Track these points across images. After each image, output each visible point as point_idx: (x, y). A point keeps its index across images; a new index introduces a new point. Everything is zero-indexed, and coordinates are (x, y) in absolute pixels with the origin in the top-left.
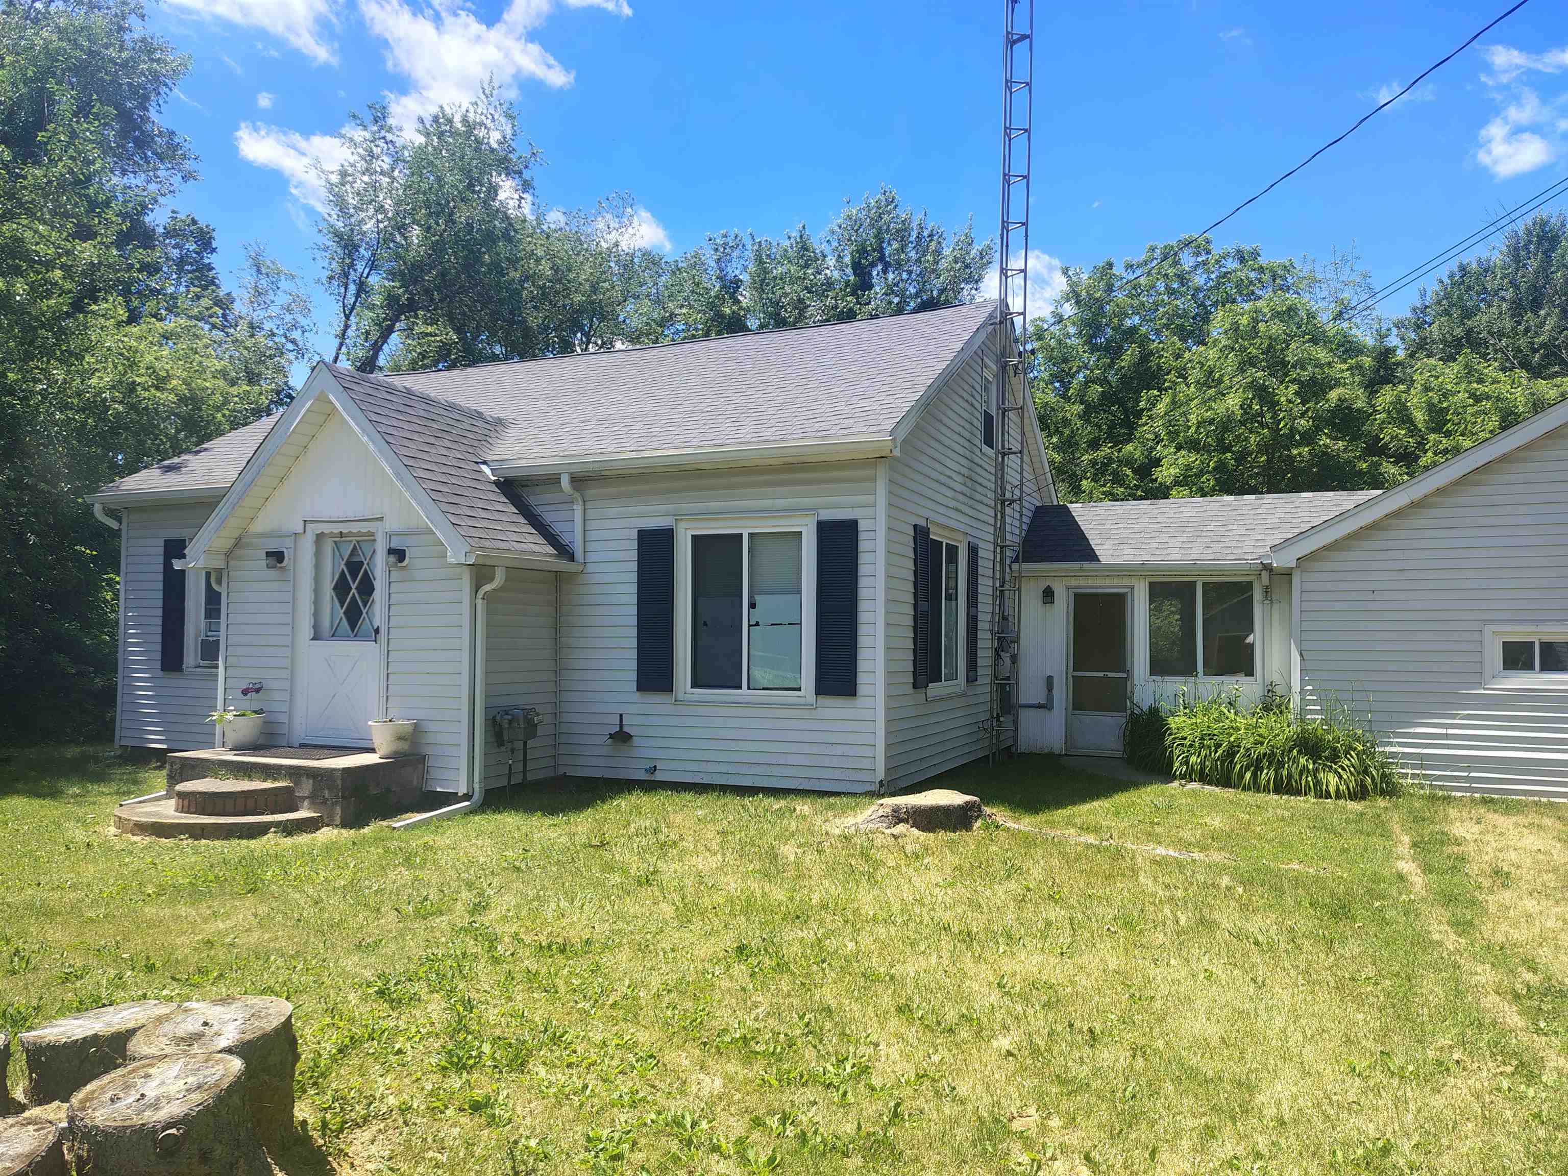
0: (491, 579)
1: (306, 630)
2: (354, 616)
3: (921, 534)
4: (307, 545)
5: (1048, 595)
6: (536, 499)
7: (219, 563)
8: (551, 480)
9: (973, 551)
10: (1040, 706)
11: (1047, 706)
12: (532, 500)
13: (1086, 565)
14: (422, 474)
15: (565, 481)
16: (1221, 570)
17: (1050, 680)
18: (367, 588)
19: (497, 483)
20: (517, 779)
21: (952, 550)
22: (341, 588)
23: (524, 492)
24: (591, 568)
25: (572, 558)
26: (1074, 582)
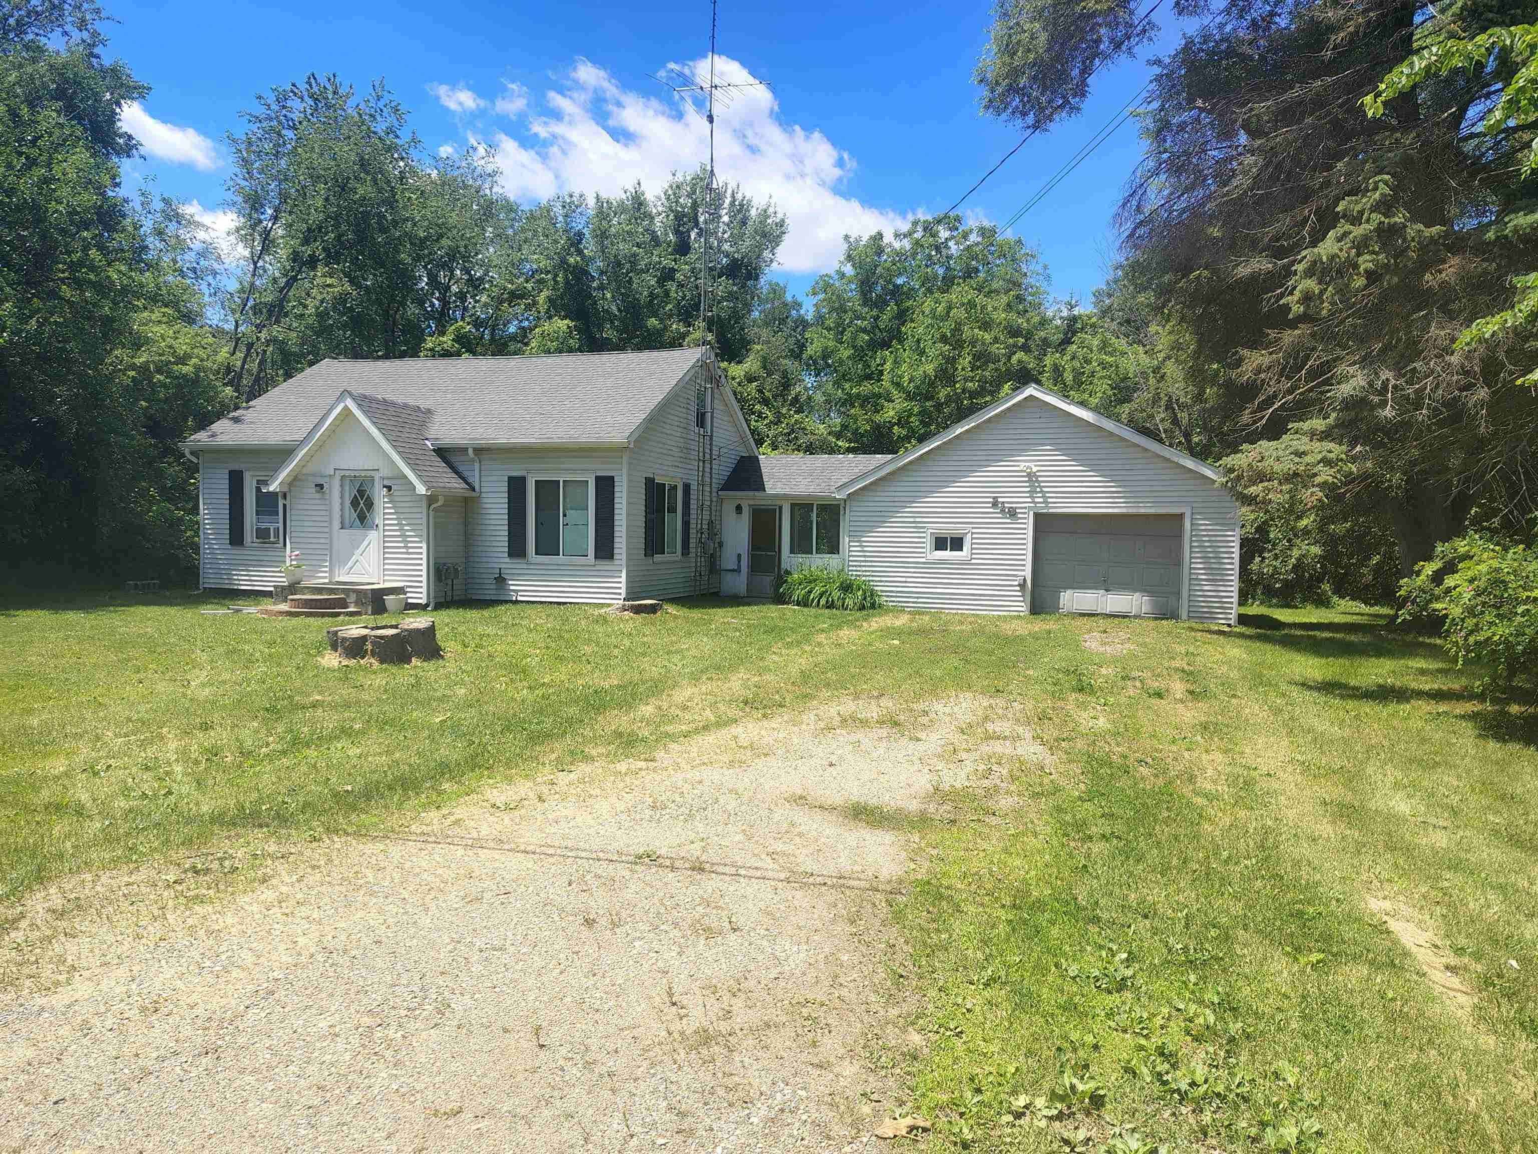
0: (437, 501)
1: (336, 524)
2: (362, 518)
3: (650, 482)
4: (336, 483)
5: (739, 509)
6: (454, 459)
7: (285, 489)
8: (463, 450)
9: (687, 487)
10: (734, 570)
11: (738, 571)
12: (453, 459)
13: (757, 493)
14: (401, 450)
15: (470, 451)
16: (822, 498)
17: (739, 556)
18: (370, 504)
19: (434, 450)
20: (449, 599)
21: (674, 488)
22: (355, 503)
23: (447, 455)
24: (483, 495)
25: (474, 490)
26: (752, 502)
